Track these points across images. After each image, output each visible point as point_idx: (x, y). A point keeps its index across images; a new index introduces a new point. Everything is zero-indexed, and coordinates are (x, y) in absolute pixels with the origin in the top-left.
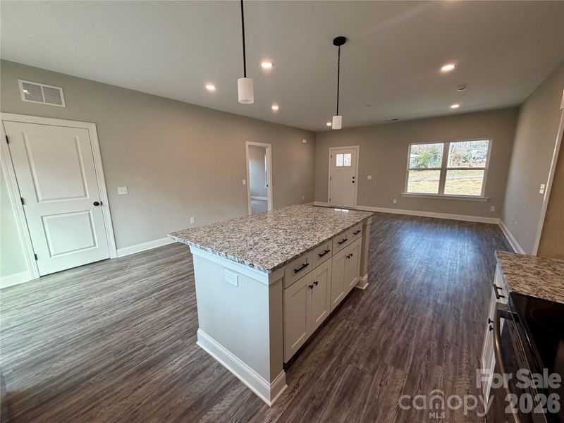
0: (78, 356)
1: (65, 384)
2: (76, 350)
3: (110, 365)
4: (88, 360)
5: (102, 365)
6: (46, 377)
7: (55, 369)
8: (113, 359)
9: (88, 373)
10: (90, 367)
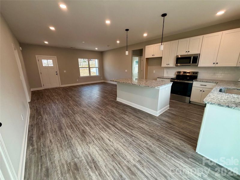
0: (172, 140)
1: (183, 137)
2: (170, 142)
3: (172, 130)
4: (173, 136)
5: (173, 132)
6: (184, 144)
7: (180, 143)
8: (169, 130)
9: (177, 134)
10: (175, 134)
